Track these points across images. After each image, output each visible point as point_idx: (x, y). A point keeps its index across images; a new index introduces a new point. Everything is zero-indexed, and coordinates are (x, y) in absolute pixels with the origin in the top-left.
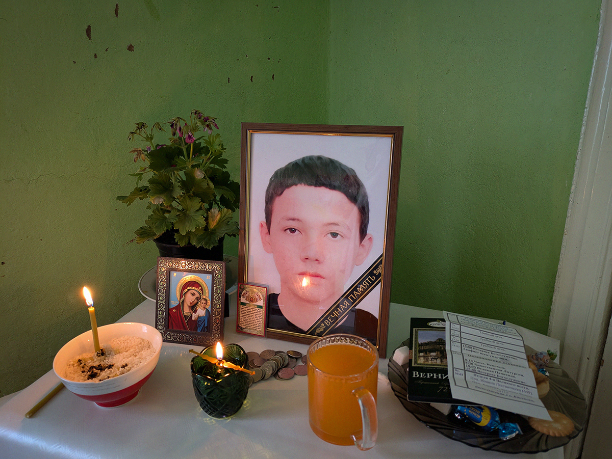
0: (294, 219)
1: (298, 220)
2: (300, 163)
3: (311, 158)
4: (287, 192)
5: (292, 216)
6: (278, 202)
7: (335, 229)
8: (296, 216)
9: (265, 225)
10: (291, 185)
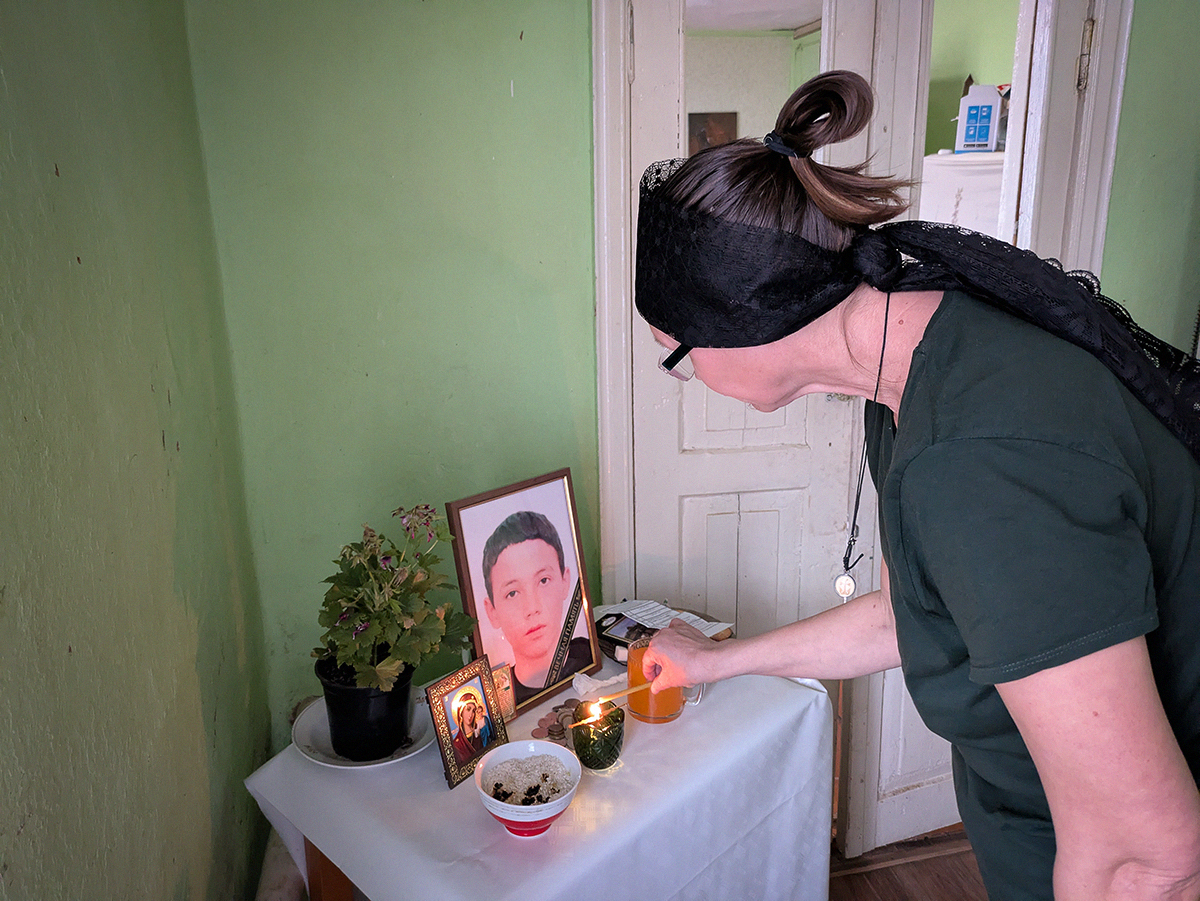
0: (511, 582)
1: (515, 581)
2: (505, 525)
3: (512, 517)
4: (501, 558)
5: (509, 580)
6: (495, 571)
7: (543, 575)
8: (512, 579)
9: (489, 602)
10: (502, 550)
